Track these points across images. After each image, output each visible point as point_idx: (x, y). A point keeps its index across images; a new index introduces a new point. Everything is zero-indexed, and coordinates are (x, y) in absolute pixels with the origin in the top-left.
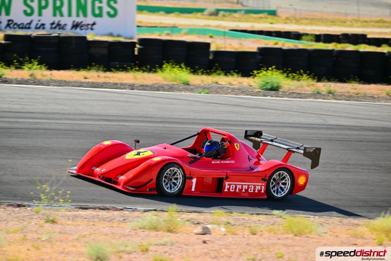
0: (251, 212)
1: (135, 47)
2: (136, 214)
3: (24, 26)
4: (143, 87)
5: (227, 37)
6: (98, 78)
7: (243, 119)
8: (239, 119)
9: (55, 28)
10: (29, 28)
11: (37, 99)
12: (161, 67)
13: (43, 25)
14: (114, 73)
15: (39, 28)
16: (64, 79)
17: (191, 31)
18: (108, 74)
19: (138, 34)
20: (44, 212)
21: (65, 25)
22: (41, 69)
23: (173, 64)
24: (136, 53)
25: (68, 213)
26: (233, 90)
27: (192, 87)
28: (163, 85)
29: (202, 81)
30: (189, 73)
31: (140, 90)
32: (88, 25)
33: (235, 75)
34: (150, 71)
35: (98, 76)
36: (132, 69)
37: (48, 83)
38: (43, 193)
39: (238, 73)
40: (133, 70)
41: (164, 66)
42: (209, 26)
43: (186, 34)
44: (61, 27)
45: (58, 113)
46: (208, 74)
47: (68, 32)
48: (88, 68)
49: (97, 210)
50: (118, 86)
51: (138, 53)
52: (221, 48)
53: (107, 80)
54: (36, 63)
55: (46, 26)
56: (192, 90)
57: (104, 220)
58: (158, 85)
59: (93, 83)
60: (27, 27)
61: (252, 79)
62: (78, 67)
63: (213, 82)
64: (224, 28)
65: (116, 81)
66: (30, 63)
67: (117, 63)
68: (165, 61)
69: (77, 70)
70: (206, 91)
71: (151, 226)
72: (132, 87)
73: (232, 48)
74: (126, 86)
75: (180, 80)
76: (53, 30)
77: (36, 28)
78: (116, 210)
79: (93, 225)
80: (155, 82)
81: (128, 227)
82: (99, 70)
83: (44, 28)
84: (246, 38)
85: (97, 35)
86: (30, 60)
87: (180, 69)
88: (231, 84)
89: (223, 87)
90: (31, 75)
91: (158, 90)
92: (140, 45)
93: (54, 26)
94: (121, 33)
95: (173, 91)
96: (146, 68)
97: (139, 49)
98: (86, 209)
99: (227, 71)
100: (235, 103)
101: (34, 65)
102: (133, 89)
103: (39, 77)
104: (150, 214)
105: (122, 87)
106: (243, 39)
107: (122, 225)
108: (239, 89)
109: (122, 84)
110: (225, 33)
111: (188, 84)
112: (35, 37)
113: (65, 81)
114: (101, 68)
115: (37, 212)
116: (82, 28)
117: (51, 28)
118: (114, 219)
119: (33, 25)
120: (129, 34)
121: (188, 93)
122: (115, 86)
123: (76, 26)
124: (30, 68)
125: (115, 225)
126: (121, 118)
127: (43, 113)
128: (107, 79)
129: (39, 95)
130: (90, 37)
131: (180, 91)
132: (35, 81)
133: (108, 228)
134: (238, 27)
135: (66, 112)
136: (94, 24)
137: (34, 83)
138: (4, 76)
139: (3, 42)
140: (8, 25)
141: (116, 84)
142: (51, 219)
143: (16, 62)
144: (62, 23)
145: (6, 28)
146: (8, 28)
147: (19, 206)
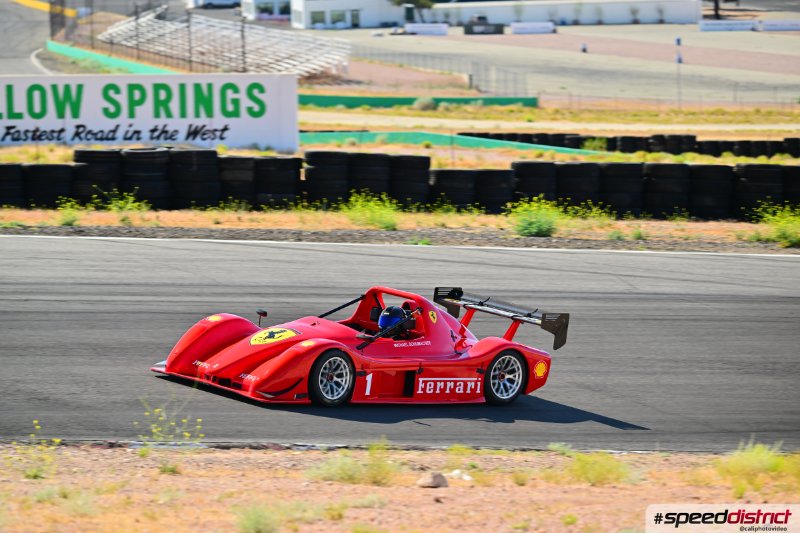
0: (511, 447)
1: (302, 167)
2: (314, 454)
3: (105, 136)
4: (318, 236)
5: (455, 145)
6: (238, 223)
7: (492, 287)
8: (485, 287)
9: (158, 137)
10: (113, 139)
11: (135, 261)
12: (346, 201)
13: (137, 132)
14: (265, 211)
15: (130, 138)
16: (181, 225)
17: (393, 138)
18: (256, 215)
19: (301, 145)
20: (156, 455)
21: (176, 131)
22: (139, 207)
23: (367, 195)
24: (303, 178)
25: (196, 456)
26: (472, 237)
27: (401, 233)
28: (352, 231)
29: (419, 224)
30: (395, 210)
31: (313, 241)
32: (216, 130)
33: (475, 211)
34: (327, 207)
35: (239, 219)
36: (296, 205)
37: (153, 233)
38: (153, 422)
39: (479, 208)
40: (299, 207)
41: (352, 199)
42: (422, 127)
43: (384, 143)
44: (169, 135)
45: (173, 285)
46: (428, 210)
47: (181, 144)
48: (222, 205)
49: (247, 449)
50: (275, 235)
51: (306, 177)
52: (447, 165)
53: (255, 226)
54: (132, 199)
55: (142, 135)
56: (402, 239)
57: (258, 466)
58: (343, 232)
59: (231, 231)
60: (110, 137)
61: (504, 218)
62: (203, 204)
63: (436, 224)
64: (451, 130)
65: (270, 226)
66: (121, 199)
67: (270, 195)
68: (352, 191)
69: (201, 210)
70: (427, 240)
71: (343, 475)
72: (299, 236)
73: (464, 165)
74: (288, 235)
75: (380, 222)
76: (155, 141)
77: (125, 139)
78: (279, 448)
79: (243, 475)
80: (337, 226)
81: (303, 479)
82: (240, 208)
83: (138, 139)
84: (487, 146)
85: (230, 148)
86: (121, 193)
87: (379, 203)
88: (467, 227)
89: (455, 233)
90: (123, 220)
91: (344, 240)
92: (308, 163)
93: (156, 134)
94: (273, 143)
95: (368, 242)
96: (321, 202)
97: (308, 171)
98: (228, 448)
99: (461, 206)
100: (476, 260)
101: (127, 203)
102: (300, 240)
103: (137, 223)
104: (338, 454)
105: (282, 236)
106: (483, 148)
107: (293, 474)
108: (482, 236)
109: (280, 232)
110: (452, 138)
111: (395, 230)
112: (127, 153)
113: (182, 228)
114: (243, 205)
115: (143, 456)
116: (205, 136)
117: (152, 138)
118: (277, 464)
119: (120, 134)
120: (286, 145)
121: (395, 245)
122: (269, 235)
123: (193, 133)
124: (121, 208)
125: (281, 474)
126: (282, 291)
127: (147, 285)
128: (254, 224)
129: (139, 255)
130: (224, 151)
131: (382, 240)
132: (132, 230)
133: (268, 481)
134: (472, 128)
135: (187, 282)
136: (225, 129)
137: (130, 233)
138: (76, 223)
139: (73, 164)
140: (77, 134)
141: (271, 232)
142: (170, 466)
143: (97, 198)
144: (170, 129)
145: (73, 139)
146: (77, 139)
147: (112, 446)
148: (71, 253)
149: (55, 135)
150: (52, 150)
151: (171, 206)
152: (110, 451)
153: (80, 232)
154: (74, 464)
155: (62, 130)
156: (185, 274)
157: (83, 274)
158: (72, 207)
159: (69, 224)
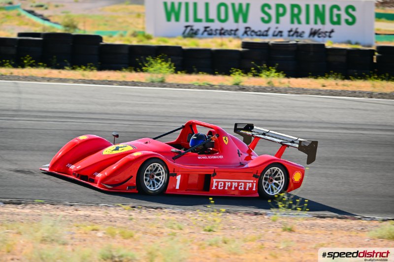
1: (374, 55)
2: (374, 223)
3: (262, 34)
4: (382, 95)
6: (337, 87)
9: (293, 35)
10: (267, 35)
11: (274, 107)
13: (281, 32)
14: (352, 81)
15: (276, 35)
16: (302, 87)
18: (347, 82)
19: (376, 42)
21: (303, 32)
22: (278, 76)
24: (375, 61)
25: (305, 222)
31: (379, 98)
32: (326, 32)
34: (389, 79)
35: (337, 84)
36: (370, 77)
37: (286, 91)
38: (280, 201)
40: (372, 78)
44: (299, 34)
45: (296, 121)
47: (306, 40)
48: (327, 76)
49: (335, 219)
50: (357, 94)
51: (377, 61)
53: (345, 88)
54: (274, 71)
55: (283, 34)
59: (331, 91)
60: (265, 34)
62: (316, 75)
65: (355, 89)
66: (268, 71)
67: (355, 71)
69: (315, 78)
71: (390, 236)
72: (371, 95)
74: (365, 94)
76: (291, 38)
77: (274, 35)
78: (355, 219)
79: (331, 234)
81: (366, 237)
82: (337, 77)
83: (281, 36)
85: (334, 43)
86: (268, 67)
90: (269, 83)
92: (378, 52)
93: (292, 33)
94: (360, 41)
96: (385, 76)
97: (378, 57)
98: (324, 217)
101: (271, 73)
102: (371, 97)
103: (277, 85)
104: (388, 223)
105: (361, 95)
107: (360, 234)
109: (360, 92)
112: (273, 44)
113: (303, 89)
114: (339, 76)
115: (274, 221)
116: (320, 35)
117: (289, 36)
118: (352, 228)
119: (270, 33)
120: (367, 42)
122: (354, 94)
123: (313, 33)
124: (267, 76)
125: (354, 234)
126: (360, 127)
127: (281, 121)
128: (345, 87)
129: (276, 103)
130: (329, 44)
132: (273, 88)
133: (346, 237)
135: (304, 120)
136: (332, 31)
137: (272, 91)
138: (241, 84)
139: (241, 49)
140: (246, 32)
141: (355, 92)
142: (289, 227)
143: (254, 70)
144: (300, 30)
145: (243, 35)
146: (245, 35)
147: (256, 214)
148: (236, 101)
149: (233, 32)
150: (230, 41)
151: (297, 76)
152: (255, 217)
153: (243, 89)
154: (233, 224)
155: (237, 30)
156: (303, 115)
157: (244, 114)
158: (239, 74)
159: (237, 84)
